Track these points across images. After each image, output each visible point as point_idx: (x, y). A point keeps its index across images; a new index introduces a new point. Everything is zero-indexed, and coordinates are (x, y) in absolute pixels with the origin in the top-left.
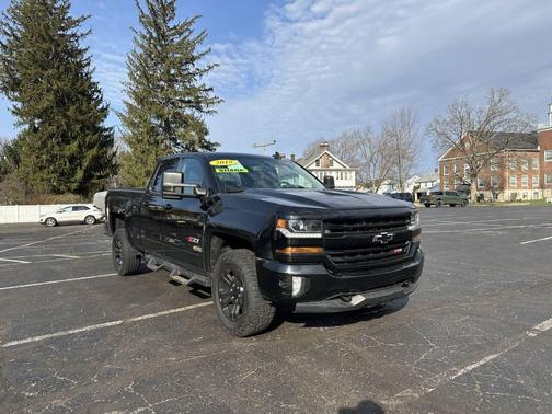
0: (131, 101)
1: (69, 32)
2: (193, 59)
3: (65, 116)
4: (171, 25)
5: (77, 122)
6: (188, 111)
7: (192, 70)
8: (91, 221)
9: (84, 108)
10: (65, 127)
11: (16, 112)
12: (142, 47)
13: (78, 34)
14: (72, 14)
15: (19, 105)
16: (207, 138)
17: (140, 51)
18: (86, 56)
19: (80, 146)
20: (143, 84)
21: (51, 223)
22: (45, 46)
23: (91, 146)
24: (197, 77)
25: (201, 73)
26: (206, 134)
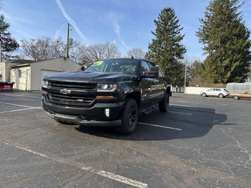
1: (232, 7)
8: (221, 96)
10: (224, 53)
13: (237, 6)
15: (207, 45)
18: (239, 16)
19: (230, 61)
21: (204, 95)
23: (236, 61)
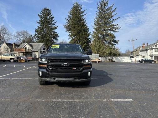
0: (94, 31)
1: (81, 15)
2: (112, 17)
3: (79, 36)
4: (106, 8)
5: (81, 37)
6: (110, 32)
7: (112, 20)
9: (83, 34)
11: (70, 36)
12: (98, 16)
13: (83, 15)
14: (83, 10)
15: (70, 34)
16: (115, 39)
17: (98, 17)
18: (85, 20)
19: (82, 43)
20: (97, 26)
22: (76, 19)
23: (84, 43)
24: (113, 22)
25: (114, 20)
26: (115, 38)
